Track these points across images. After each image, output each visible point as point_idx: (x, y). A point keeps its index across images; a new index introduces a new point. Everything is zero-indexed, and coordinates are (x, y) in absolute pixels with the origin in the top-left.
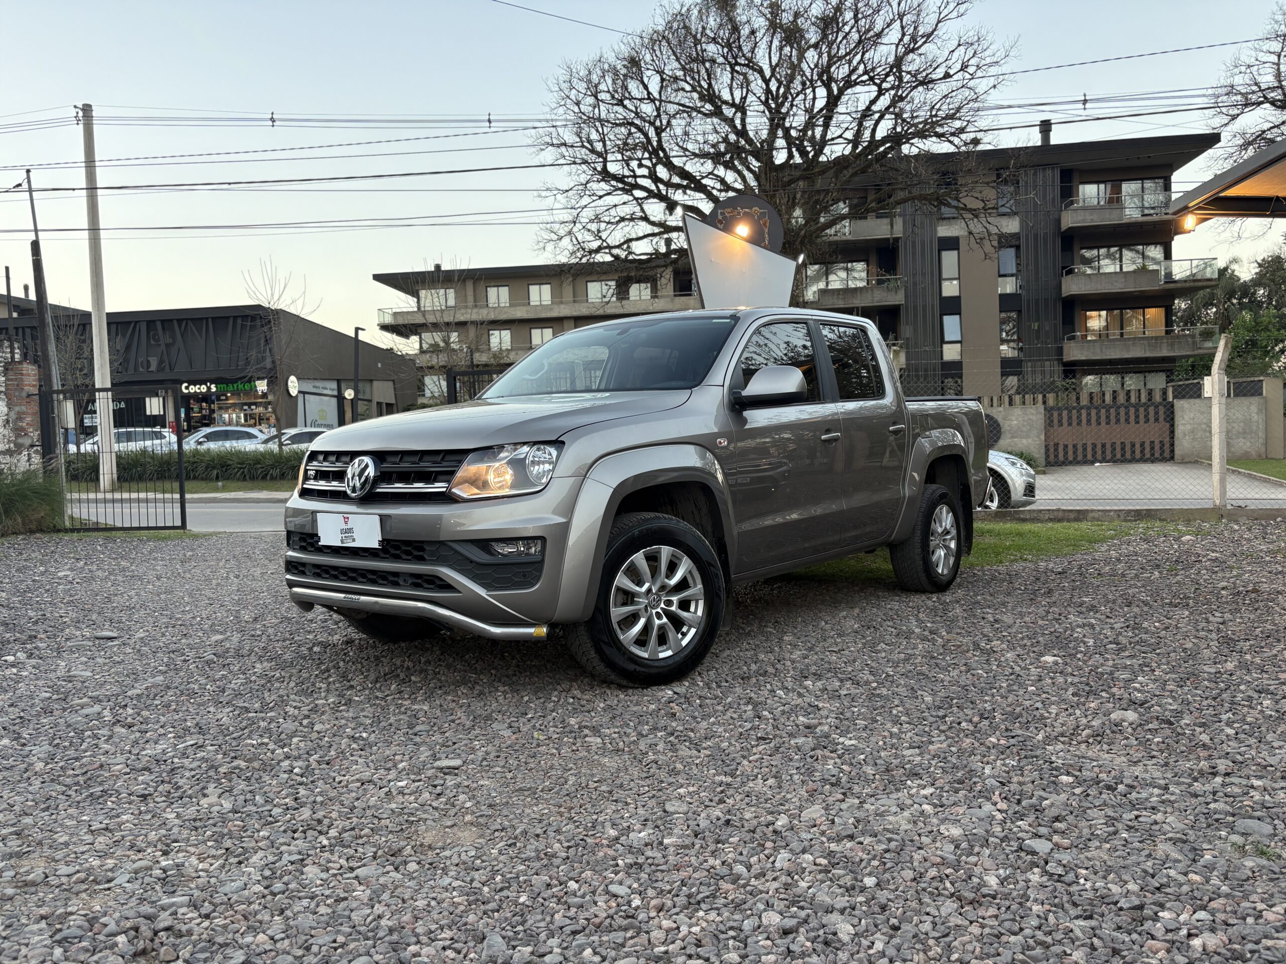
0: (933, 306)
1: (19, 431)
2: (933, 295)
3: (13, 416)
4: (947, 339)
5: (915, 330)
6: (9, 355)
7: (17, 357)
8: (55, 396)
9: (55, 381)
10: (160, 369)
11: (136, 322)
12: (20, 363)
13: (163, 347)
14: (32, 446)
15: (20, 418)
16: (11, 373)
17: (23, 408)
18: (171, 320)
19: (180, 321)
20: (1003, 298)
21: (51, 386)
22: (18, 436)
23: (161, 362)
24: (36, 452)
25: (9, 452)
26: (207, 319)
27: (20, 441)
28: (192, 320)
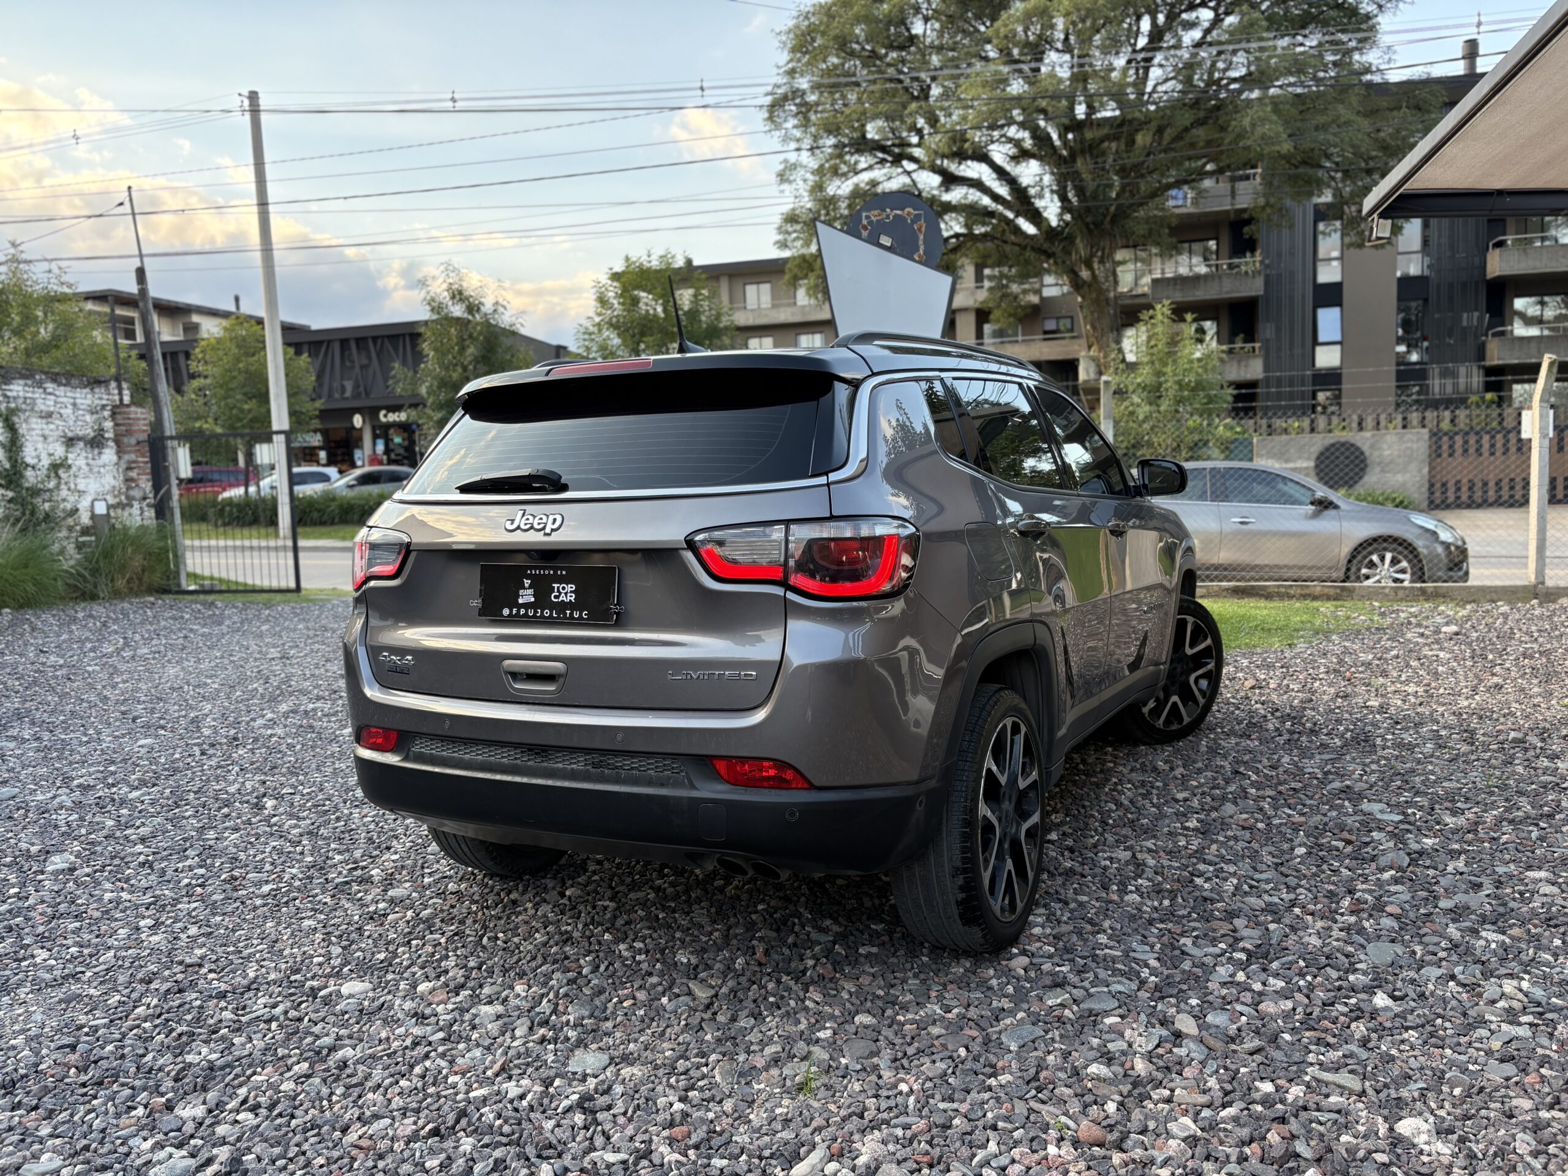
0: (1304, 296)
1: (128, 480)
2: (1304, 281)
3: (123, 466)
4: (1322, 337)
5: (1278, 329)
6: (117, 398)
7: (127, 399)
8: (169, 443)
9: (167, 424)
10: (356, 395)
11: (329, 342)
12: (128, 406)
13: (357, 370)
14: (145, 498)
15: (129, 469)
16: (118, 417)
17: (133, 457)
18: (364, 339)
19: (375, 339)
20: (1405, 282)
21: (162, 431)
22: (129, 488)
23: (356, 386)
24: (149, 505)
25: (120, 505)
26: (404, 335)
27: (132, 493)
28: (389, 337)
